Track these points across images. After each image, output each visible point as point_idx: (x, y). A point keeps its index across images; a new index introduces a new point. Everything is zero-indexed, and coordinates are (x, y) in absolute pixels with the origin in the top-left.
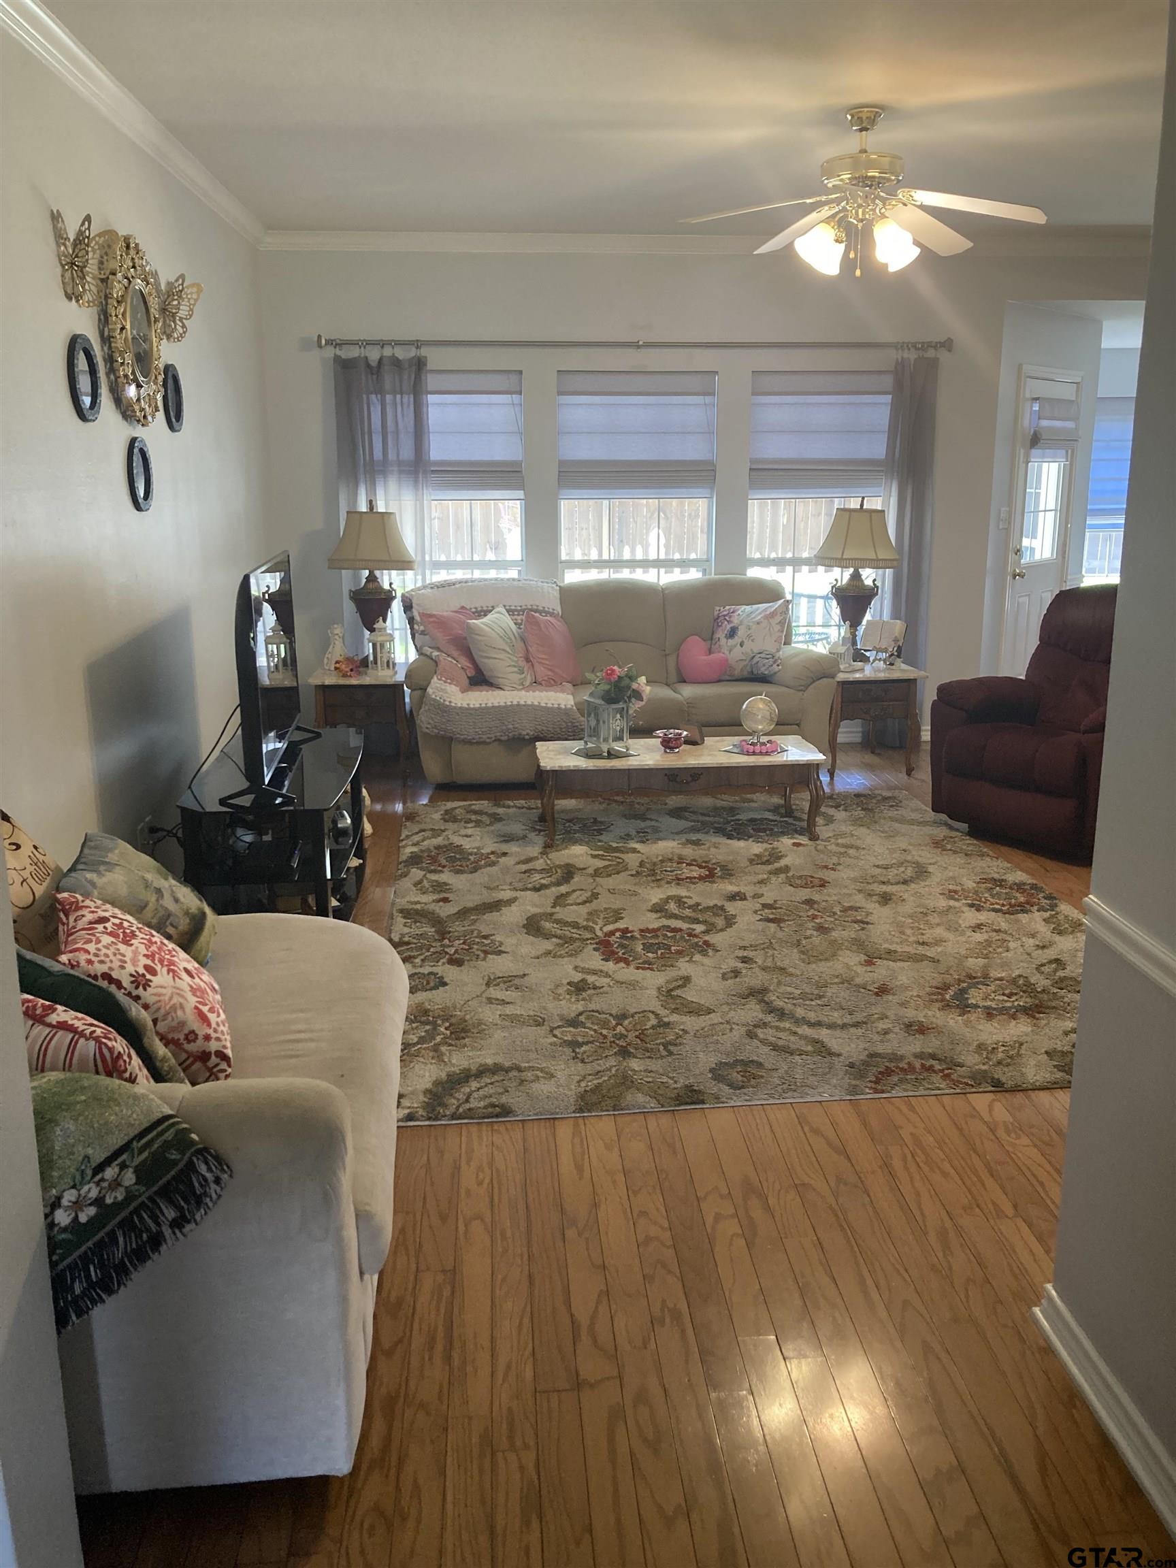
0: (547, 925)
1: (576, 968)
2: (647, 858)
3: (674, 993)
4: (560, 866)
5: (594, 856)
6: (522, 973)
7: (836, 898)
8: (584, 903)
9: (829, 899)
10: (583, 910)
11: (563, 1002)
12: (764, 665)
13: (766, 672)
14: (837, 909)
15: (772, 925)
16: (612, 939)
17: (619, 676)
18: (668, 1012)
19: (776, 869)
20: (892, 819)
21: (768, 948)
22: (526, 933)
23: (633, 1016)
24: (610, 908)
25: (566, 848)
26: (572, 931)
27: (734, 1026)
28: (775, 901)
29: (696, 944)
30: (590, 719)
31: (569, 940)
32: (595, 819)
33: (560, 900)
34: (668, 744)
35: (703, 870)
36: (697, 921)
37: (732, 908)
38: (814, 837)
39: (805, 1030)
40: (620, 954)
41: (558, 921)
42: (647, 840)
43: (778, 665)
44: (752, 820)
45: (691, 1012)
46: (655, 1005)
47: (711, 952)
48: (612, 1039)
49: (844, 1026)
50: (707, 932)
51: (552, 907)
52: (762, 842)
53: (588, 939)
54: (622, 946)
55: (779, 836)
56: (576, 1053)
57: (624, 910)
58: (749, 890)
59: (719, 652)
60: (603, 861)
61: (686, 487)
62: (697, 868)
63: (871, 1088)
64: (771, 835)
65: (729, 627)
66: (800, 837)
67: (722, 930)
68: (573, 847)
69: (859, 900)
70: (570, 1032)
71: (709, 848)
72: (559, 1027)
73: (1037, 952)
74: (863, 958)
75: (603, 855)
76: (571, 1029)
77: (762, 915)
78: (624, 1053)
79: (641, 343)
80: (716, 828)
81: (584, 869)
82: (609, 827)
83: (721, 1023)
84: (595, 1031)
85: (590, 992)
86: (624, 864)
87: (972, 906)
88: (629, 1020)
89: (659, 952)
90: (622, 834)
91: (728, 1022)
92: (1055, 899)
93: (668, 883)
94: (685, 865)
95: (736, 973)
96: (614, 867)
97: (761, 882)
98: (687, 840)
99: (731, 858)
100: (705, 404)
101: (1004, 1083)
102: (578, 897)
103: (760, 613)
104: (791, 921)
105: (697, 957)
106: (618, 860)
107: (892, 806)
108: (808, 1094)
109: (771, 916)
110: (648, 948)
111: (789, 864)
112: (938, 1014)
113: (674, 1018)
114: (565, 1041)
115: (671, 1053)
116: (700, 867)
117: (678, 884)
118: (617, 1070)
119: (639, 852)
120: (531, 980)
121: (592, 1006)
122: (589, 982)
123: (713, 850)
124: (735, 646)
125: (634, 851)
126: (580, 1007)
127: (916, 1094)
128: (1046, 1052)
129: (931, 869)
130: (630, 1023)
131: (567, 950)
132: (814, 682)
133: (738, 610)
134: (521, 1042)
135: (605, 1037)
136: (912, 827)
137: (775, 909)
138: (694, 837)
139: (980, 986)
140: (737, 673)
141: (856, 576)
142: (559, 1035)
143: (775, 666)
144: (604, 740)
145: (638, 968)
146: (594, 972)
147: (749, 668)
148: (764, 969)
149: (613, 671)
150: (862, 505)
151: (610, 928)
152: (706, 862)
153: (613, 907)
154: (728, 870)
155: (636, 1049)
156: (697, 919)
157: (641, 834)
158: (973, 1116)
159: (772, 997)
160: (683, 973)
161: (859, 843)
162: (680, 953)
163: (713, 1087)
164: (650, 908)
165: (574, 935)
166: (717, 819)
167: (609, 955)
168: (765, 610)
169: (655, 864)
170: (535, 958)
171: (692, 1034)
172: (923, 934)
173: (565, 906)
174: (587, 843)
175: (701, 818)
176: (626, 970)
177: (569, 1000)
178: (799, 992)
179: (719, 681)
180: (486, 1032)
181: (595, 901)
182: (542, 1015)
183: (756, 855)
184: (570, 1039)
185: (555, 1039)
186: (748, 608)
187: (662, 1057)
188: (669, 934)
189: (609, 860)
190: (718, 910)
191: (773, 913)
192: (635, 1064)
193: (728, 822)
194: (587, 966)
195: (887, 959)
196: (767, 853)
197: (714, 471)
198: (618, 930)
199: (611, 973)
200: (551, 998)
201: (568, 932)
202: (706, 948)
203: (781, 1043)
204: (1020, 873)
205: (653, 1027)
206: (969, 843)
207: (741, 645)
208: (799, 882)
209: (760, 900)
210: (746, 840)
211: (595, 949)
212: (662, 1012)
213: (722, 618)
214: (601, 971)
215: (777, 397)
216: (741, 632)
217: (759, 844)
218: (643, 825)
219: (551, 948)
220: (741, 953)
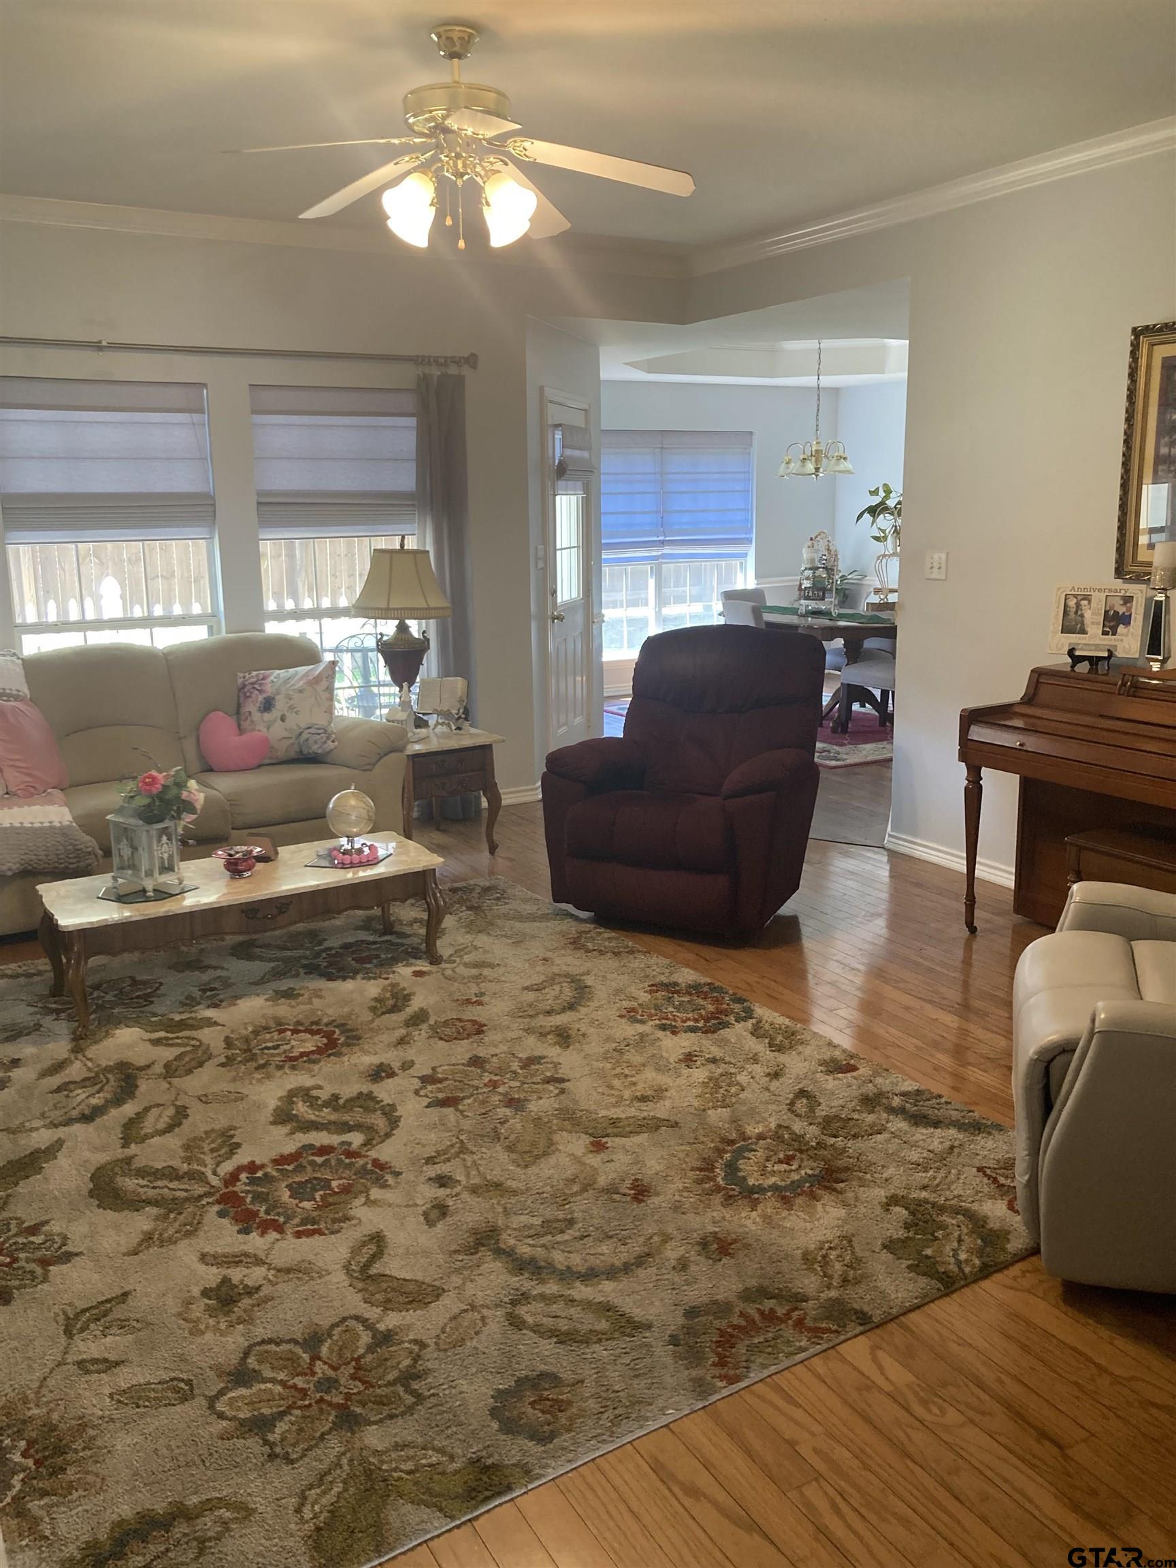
0: (130, 1184)
1: (203, 1258)
2: (233, 1031)
3: (373, 1271)
4: (108, 1069)
5: (156, 1042)
6: (119, 1292)
7: (505, 1048)
8: (169, 1129)
9: (498, 1051)
10: (174, 1142)
11: (209, 1336)
12: (316, 742)
13: (320, 751)
14: (515, 1066)
15: (449, 1111)
16: (239, 1187)
17: (163, 785)
18: (379, 1310)
19: (412, 1017)
20: (506, 916)
21: (461, 1152)
22: (99, 1206)
23: (330, 1335)
24: (213, 1130)
25: (107, 1034)
26: (171, 1185)
27: (485, 1312)
28: (434, 1069)
29: (364, 1167)
30: (121, 846)
31: (171, 1206)
32: (132, 978)
33: (131, 1132)
34: (235, 868)
35: (317, 1037)
36: (346, 1128)
37: (385, 1091)
38: (435, 960)
39: (581, 1291)
40: (262, 1214)
41: (142, 1173)
42: (221, 1001)
43: (333, 742)
44: (346, 946)
45: (411, 1302)
46: (354, 1302)
47: (390, 1179)
48: (318, 1395)
49: (627, 1268)
50: (368, 1143)
51: (123, 1147)
52: (375, 978)
53: (201, 1197)
54: (258, 1198)
55: (391, 965)
56: (272, 1445)
57: (235, 1128)
58: (392, 1057)
59: (253, 730)
60: (173, 1049)
61: (178, 526)
62: (308, 1036)
63: (721, 1378)
64: (382, 965)
65: (261, 698)
66: (418, 962)
67: (388, 1135)
68: (117, 1032)
69: (531, 1046)
70: (243, 1397)
71: (310, 999)
72: (221, 1393)
73: (773, 1083)
74: (587, 1139)
75: (167, 1039)
76: (243, 1391)
77: (426, 1096)
78: (348, 1421)
79: (104, 343)
80: (304, 966)
81: (148, 1066)
82: (158, 989)
83: (466, 1311)
84: (283, 1384)
85: (246, 1302)
86: (203, 1048)
87: (663, 1028)
88: (327, 1345)
89: (318, 1196)
90: (182, 998)
91: (473, 1307)
92: (745, 1000)
93: (280, 1068)
94: (289, 1033)
95: (441, 1210)
96: (191, 1056)
97: (402, 1042)
98: (276, 992)
99: (346, 1010)
100: (193, 424)
101: (871, 1316)
102: (157, 1120)
103: (301, 679)
104: (469, 1097)
105: (375, 1193)
106: (193, 1042)
107: (498, 899)
108: (647, 1419)
109: (441, 1096)
110: (298, 1191)
111: (424, 1005)
112: (727, 1213)
113: (392, 1320)
114: (242, 1423)
115: (419, 1398)
116: (312, 1033)
117: (293, 1068)
118: (351, 1460)
119: (216, 1024)
120: (139, 1305)
121: (260, 1332)
122: (235, 1281)
123: (316, 1001)
124: (275, 721)
125: (210, 1023)
126: (236, 1340)
127: (780, 1367)
128: (885, 1247)
129: (589, 981)
130: (331, 1350)
131: (177, 1225)
132: (381, 758)
133: (269, 676)
134: (169, 1447)
135: (304, 1393)
136: (536, 924)
137: (440, 1081)
138: (284, 985)
139: (746, 1154)
140: (281, 754)
141: (403, 628)
142: (229, 1413)
143: (329, 742)
144: (147, 875)
145: (298, 1235)
146: (236, 1260)
147: (296, 748)
148: (474, 1190)
149: (154, 779)
150: (402, 545)
151: (227, 1167)
152: (317, 1023)
153: (217, 1127)
154: (352, 1030)
155: (364, 1405)
156: (346, 1123)
157: (209, 993)
158: (868, 1389)
159: (508, 1240)
160: (368, 1229)
161: (489, 958)
162: (346, 1190)
163: (513, 1450)
164: (271, 1119)
165: (178, 1194)
166: (300, 952)
167: (247, 1222)
168: (307, 674)
169: (247, 1040)
170: (128, 1254)
171: (433, 1346)
172: (634, 1084)
173: (143, 1141)
174: (136, 1022)
175: (279, 954)
176: (283, 1244)
177: (216, 1329)
178: (537, 1221)
179: (259, 766)
180: (99, 1442)
181: (184, 1121)
182: (184, 1376)
183: (376, 999)
184: (249, 1415)
185: (225, 1423)
186: (282, 673)
187: (410, 1410)
188: (319, 1160)
189: (178, 1045)
190: (365, 1101)
191: (440, 1090)
192: (373, 1437)
193: (318, 955)
194: (219, 1250)
195: (617, 1136)
196: (388, 995)
197: (214, 505)
198: (240, 1169)
199: (262, 1256)
200: (186, 1334)
201: (168, 1189)
202: (380, 1172)
203: (564, 1326)
204: (687, 970)
205: (370, 1349)
206: (606, 938)
207: (283, 719)
208: (448, 1031)
209: (412, 1071)
210: (353, 978)
211: (221, 1214)
212: (372, 1313)
213: (251, 686)
214: (246, 1255)
215: (281, 417)
216: (280, 705)
217: (372, 981)
218: (206, 977)
219: (147, 1226)
220: (432, 1171)
